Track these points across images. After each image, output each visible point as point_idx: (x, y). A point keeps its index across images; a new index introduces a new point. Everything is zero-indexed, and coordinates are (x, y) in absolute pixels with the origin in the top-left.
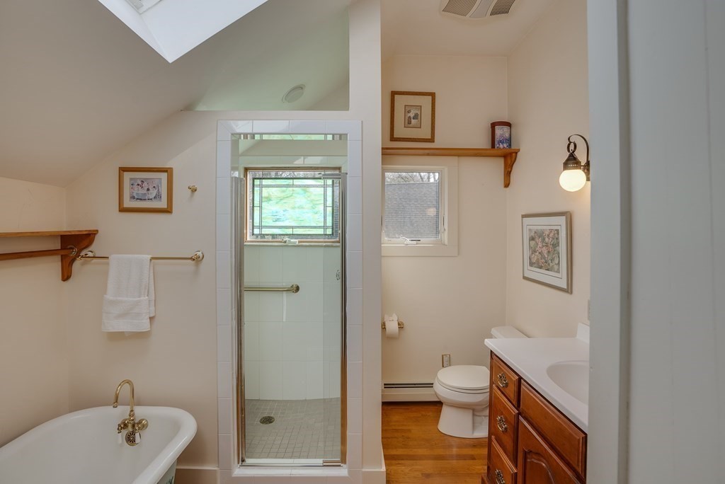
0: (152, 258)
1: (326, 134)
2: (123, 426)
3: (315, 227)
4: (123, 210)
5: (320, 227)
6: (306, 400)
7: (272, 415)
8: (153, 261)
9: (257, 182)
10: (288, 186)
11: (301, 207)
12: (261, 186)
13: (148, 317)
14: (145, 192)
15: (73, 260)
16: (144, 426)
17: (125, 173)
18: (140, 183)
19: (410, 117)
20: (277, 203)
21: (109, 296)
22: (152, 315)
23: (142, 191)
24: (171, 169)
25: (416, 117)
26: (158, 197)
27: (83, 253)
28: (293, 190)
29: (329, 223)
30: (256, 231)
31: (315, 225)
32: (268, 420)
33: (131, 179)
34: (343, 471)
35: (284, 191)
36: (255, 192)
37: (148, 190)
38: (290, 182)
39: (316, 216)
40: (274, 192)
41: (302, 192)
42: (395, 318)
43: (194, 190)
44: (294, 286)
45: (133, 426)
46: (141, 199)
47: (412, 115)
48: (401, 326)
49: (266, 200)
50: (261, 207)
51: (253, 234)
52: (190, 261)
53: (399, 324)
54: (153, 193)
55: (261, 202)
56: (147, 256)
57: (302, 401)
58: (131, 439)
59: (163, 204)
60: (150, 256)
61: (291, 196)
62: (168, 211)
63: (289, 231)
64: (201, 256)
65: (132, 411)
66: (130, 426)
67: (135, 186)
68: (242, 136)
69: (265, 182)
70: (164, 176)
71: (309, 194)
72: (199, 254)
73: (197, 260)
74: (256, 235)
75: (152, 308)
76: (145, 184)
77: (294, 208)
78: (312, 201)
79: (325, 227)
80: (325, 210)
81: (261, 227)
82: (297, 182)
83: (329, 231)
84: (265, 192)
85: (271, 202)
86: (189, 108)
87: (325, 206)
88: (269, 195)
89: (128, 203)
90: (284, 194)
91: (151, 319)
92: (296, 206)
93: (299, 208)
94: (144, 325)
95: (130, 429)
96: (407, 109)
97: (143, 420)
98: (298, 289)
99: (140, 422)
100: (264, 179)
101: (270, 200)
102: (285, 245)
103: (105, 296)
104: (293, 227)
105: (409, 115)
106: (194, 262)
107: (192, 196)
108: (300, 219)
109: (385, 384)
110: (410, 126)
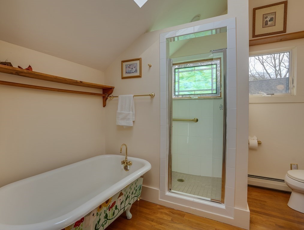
0: (134, 96)
1: (212, 30)
2: (123, 163)
3: (207, 90)
4: (123, 78)
5: (209, 90)
6: (200, 176)
7: (183, 179)
8: (134, 97)
9: (177, 70)
10: (192, 71)
11: (199, 80)
12: (179, 72)
13: (132, 120)
14: (131, 69)
15: (107, 99)
16: (130, 164)
17: (124, 63)
18: (129, 66)
19: (267, 21)
20: (187, 79)
21: (119, 111)
22: (134, 120)
23: (130, 70)
24: (141, 58)
25: (271, 20)
26: (136, 71)
27: (110, 96)
28: (195, 73)
29: (215, 87)
30: (177, 93)
31: (207, 89)
32: (181, 181)
33: (126, 65)
34: (222, 206)
35: (190, 73)
36: (176, 75)
37: (132, 68)
38: (193, 68)
39: (207, 84)
40: (185, 74)
41: (200, 73)
42: (255, 138)
43: (150, 66)
44: (196, 119)
45: (127, 163)
46: (129, 73)
47: (268, 19)
48: (259, 143)
49: (181, 78)
50: (178, 82)
51: (175, 95)
52: (149, 96)
53: (258, 142)
54: (134, 69)
55: (179, 79)
56: (131, 95)
57: (198, 176)
58: (126, 168)
59: (138, 74)
60: (133, 95)
61: (194, 75)
62: (139, 77)
63: (193, 93)
64: (154, 95)
65: (126, 157)
66: (126, 163)
67: (127, 68)
68: (172, 38)
69: (180, 70)
70: (138, 62)
71: (203, 73)
72: (153, 94)
73: (152, 96)
74: (176, 95)
75: (134, 117)
76: (131, 66)
77: (195, 81)
78: (205, 77)
79: (212, 90)
80: (212, 81)
81: (179, 91)
82: (196, 68)
83: (215, 92)
84: (181, 75)
85: (183, 79)
86: (147, 31)
87: (212, 79)
88: (183, 76)
89: (125, 75)
90: (190, 75)
91: (134, 122)
92: (197, 80)
93: (198, 81)
94: (131, 124)
95: (126, 164)
96: (265, 16)
97: (130, 161)
98: (197, 120)
99: (129, 162)
100: (180, 68)
101: (183, 78)
102: (191, 99)
103: (117, 111)
104: (195, 91)
105: (266, 20)
106: (150, 97)
107: (150, 69)
108: (198, 86)
109: (248, 175)
110: (267, 26)
